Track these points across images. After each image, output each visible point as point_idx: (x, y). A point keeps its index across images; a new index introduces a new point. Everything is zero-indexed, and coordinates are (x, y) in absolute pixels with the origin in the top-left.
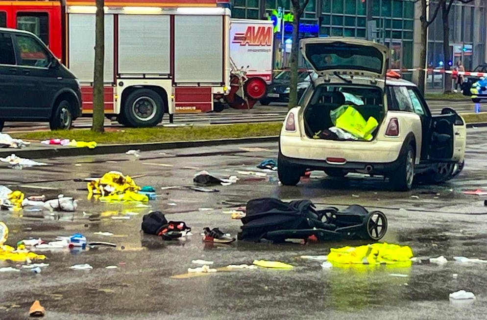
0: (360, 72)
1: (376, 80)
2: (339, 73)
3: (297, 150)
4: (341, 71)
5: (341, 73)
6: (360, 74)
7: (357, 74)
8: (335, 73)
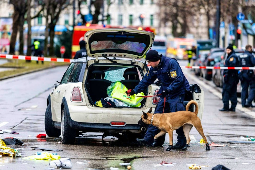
0: (123, 54)
1: (136, 60)
2: (106, 55)
3: (86, 117)
4: (108, 54)
5: (108, 55)
6: (123, 56)
7: (120, 56)
8: (103, 56)
